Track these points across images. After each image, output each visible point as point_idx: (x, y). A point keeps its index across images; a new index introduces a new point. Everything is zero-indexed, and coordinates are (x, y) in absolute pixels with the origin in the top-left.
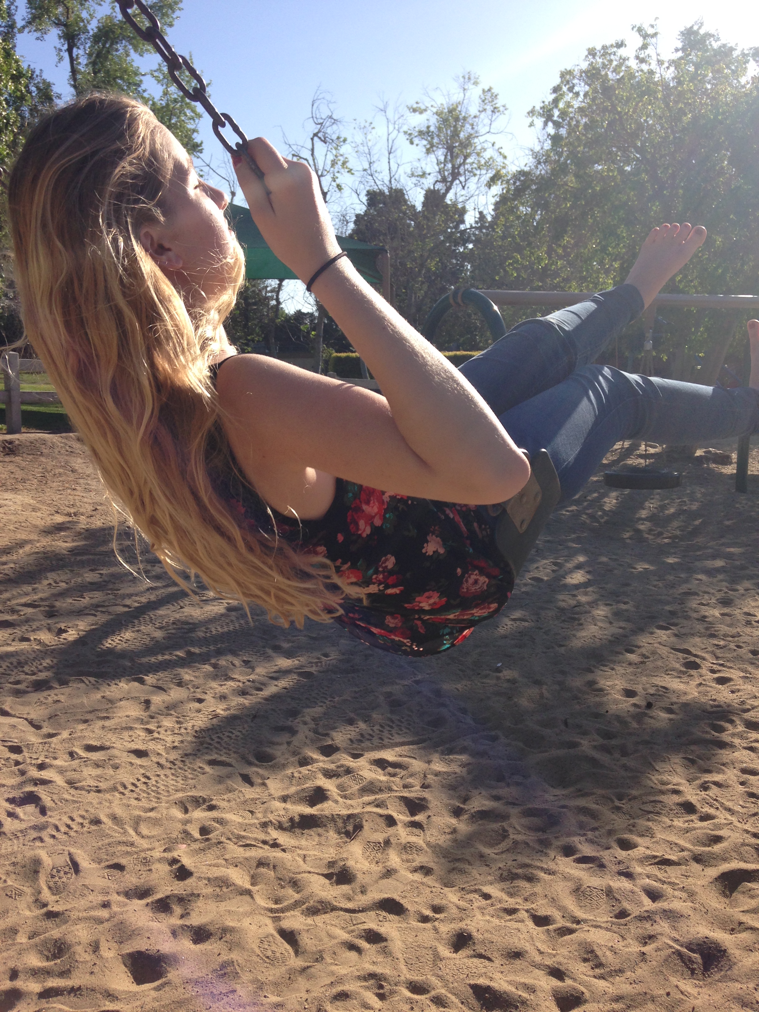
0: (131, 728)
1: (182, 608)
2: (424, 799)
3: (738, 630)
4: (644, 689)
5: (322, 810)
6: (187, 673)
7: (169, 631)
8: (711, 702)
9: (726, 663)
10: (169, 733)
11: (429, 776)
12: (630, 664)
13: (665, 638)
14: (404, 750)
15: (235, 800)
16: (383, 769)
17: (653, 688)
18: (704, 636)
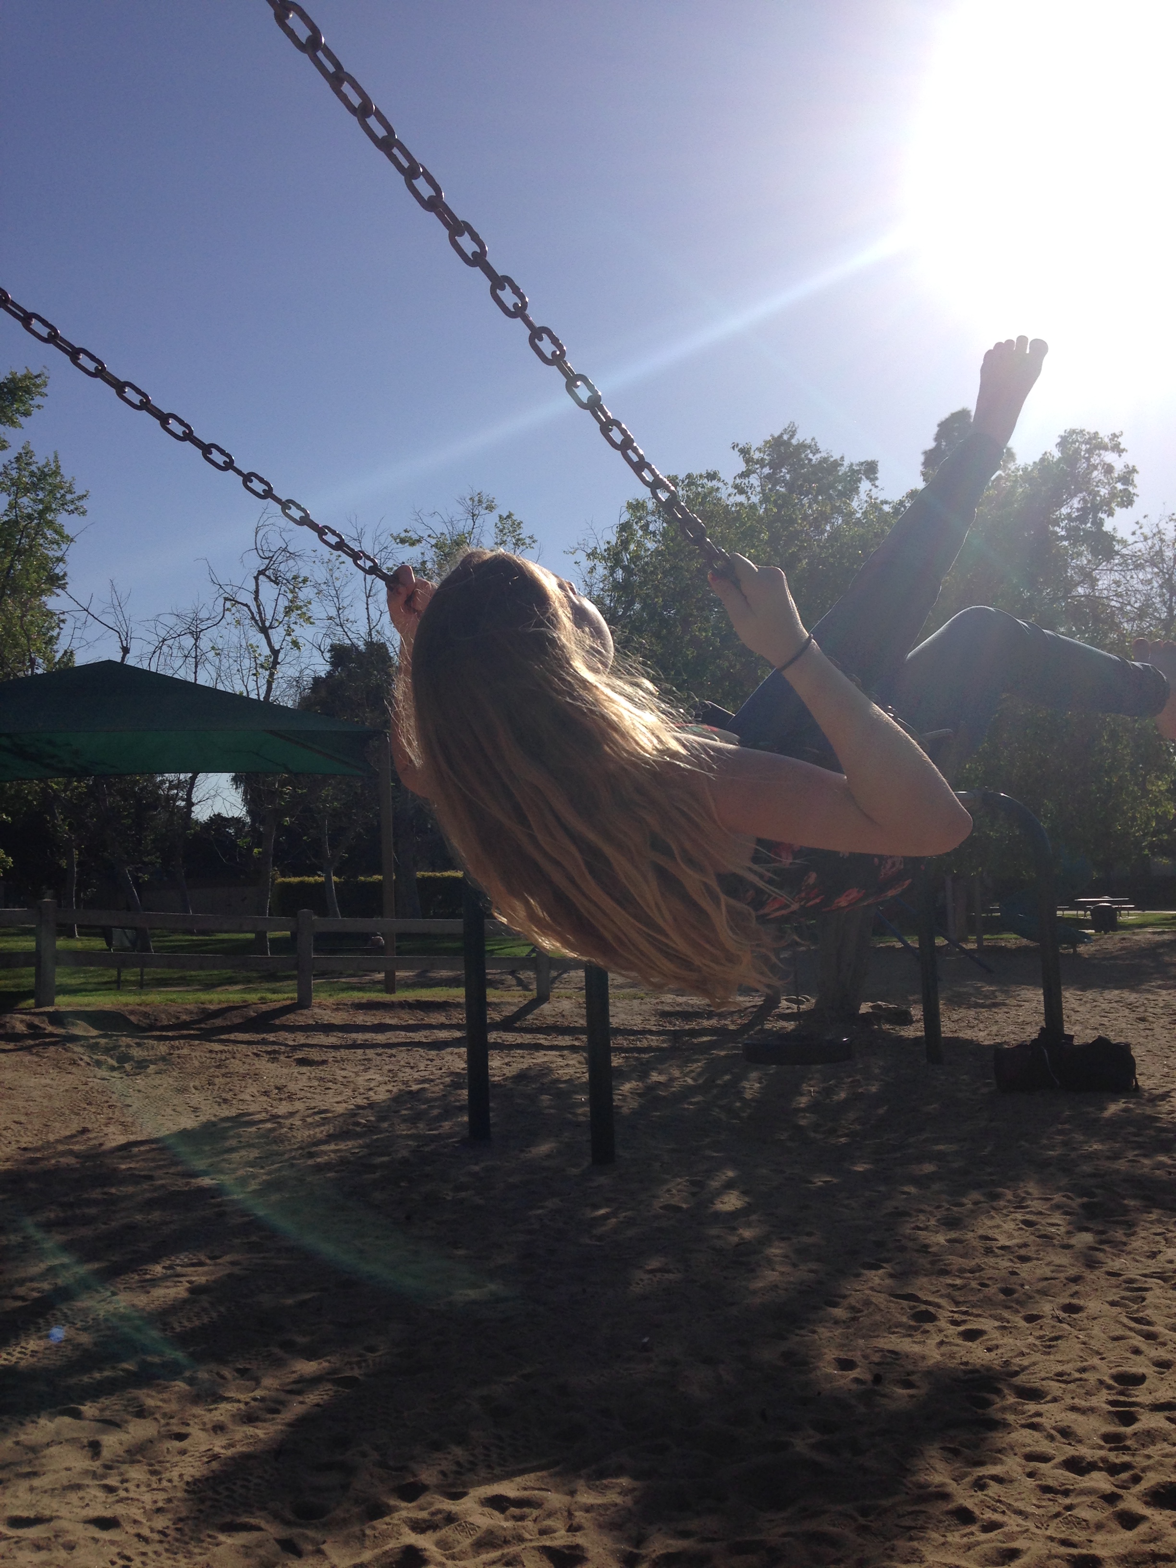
0: (78, 1487)
2: (577, 1547)
3: (977, 1260)
4: (865, 1357)
6: (148, 1395)
8: (962, 1367)
9: (970, 1310)
10: (143, 1489)
11: (577, 1514)
12: (836, 1322)
13: (877, 1280)
14: (529, 1479)
16: (503, 1510)
17: (877, 1355)
18: (932, 1274)
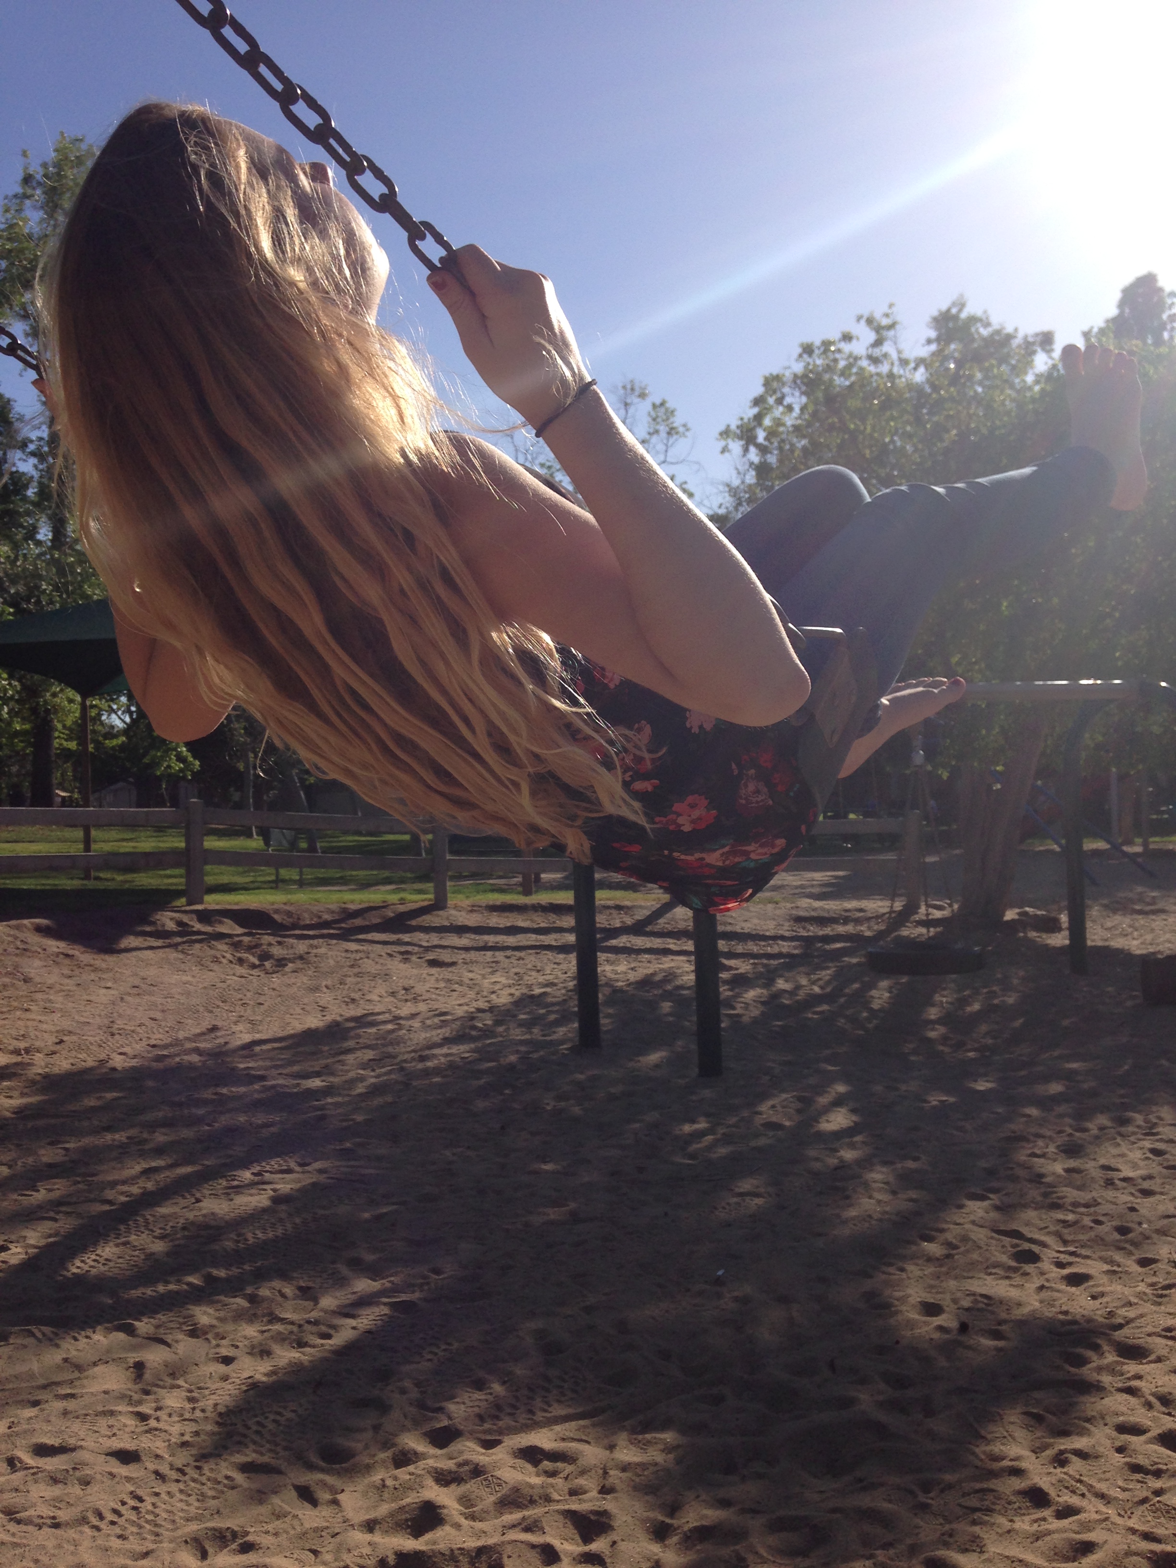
0: (111, 1413)
1: (198, 1201)
2: (605, 1512)
3: (1095, 1194)
4: (955, 1301)
5: (435, 1543)
6: (205, 1313)
7: (177, 1242)
8: (1061, 1317)
9: (1079, 1251)
10: (175, 1418)
11: (611, 1472)
12: (930, 1259)
13: (981, 1213)
14: (569, 1428)
15: (287, 1533)
16: (535, 1463)
17: (968, 1298)
18: (1042, 1207)
